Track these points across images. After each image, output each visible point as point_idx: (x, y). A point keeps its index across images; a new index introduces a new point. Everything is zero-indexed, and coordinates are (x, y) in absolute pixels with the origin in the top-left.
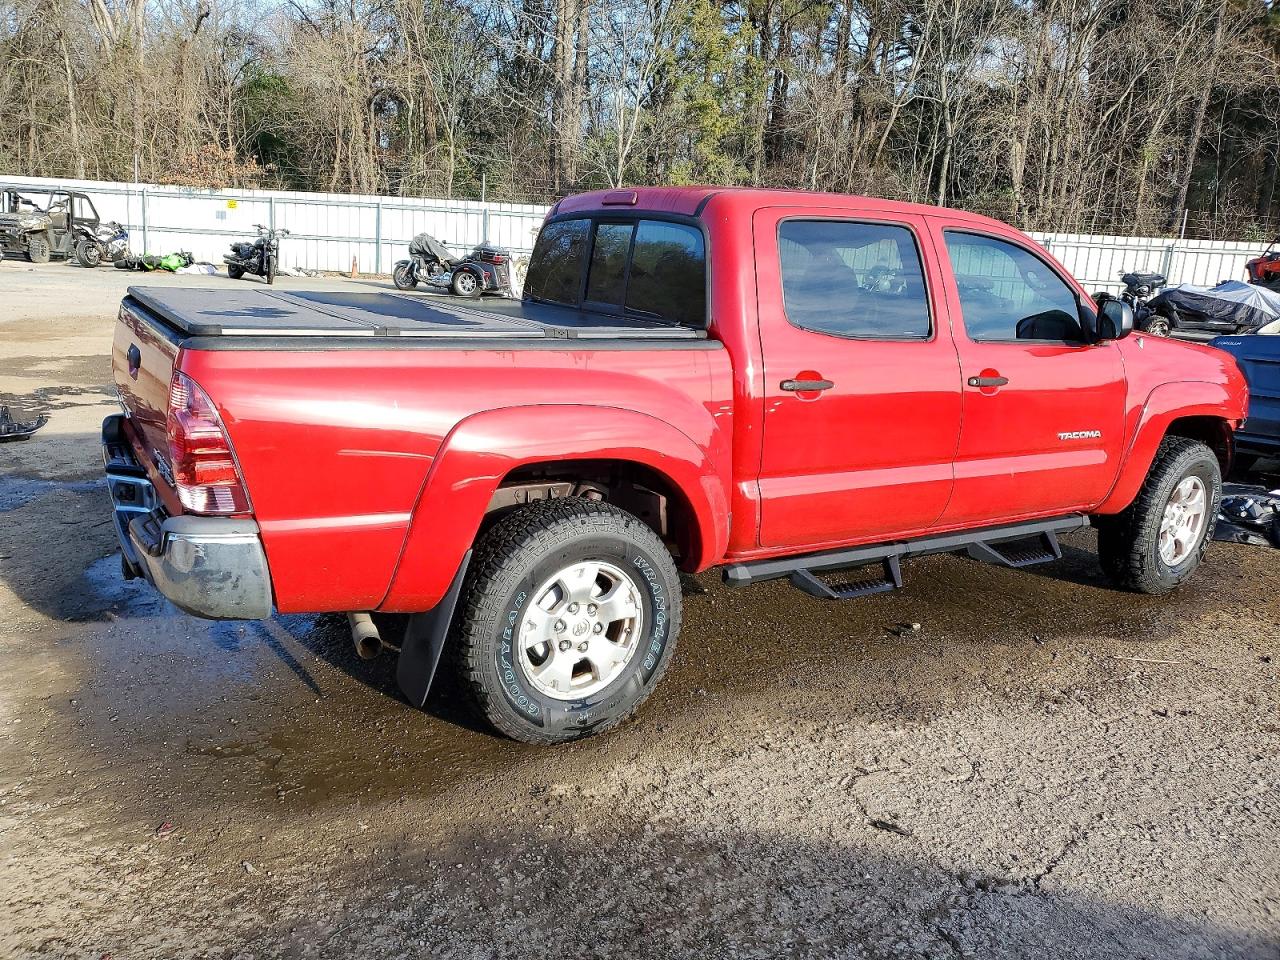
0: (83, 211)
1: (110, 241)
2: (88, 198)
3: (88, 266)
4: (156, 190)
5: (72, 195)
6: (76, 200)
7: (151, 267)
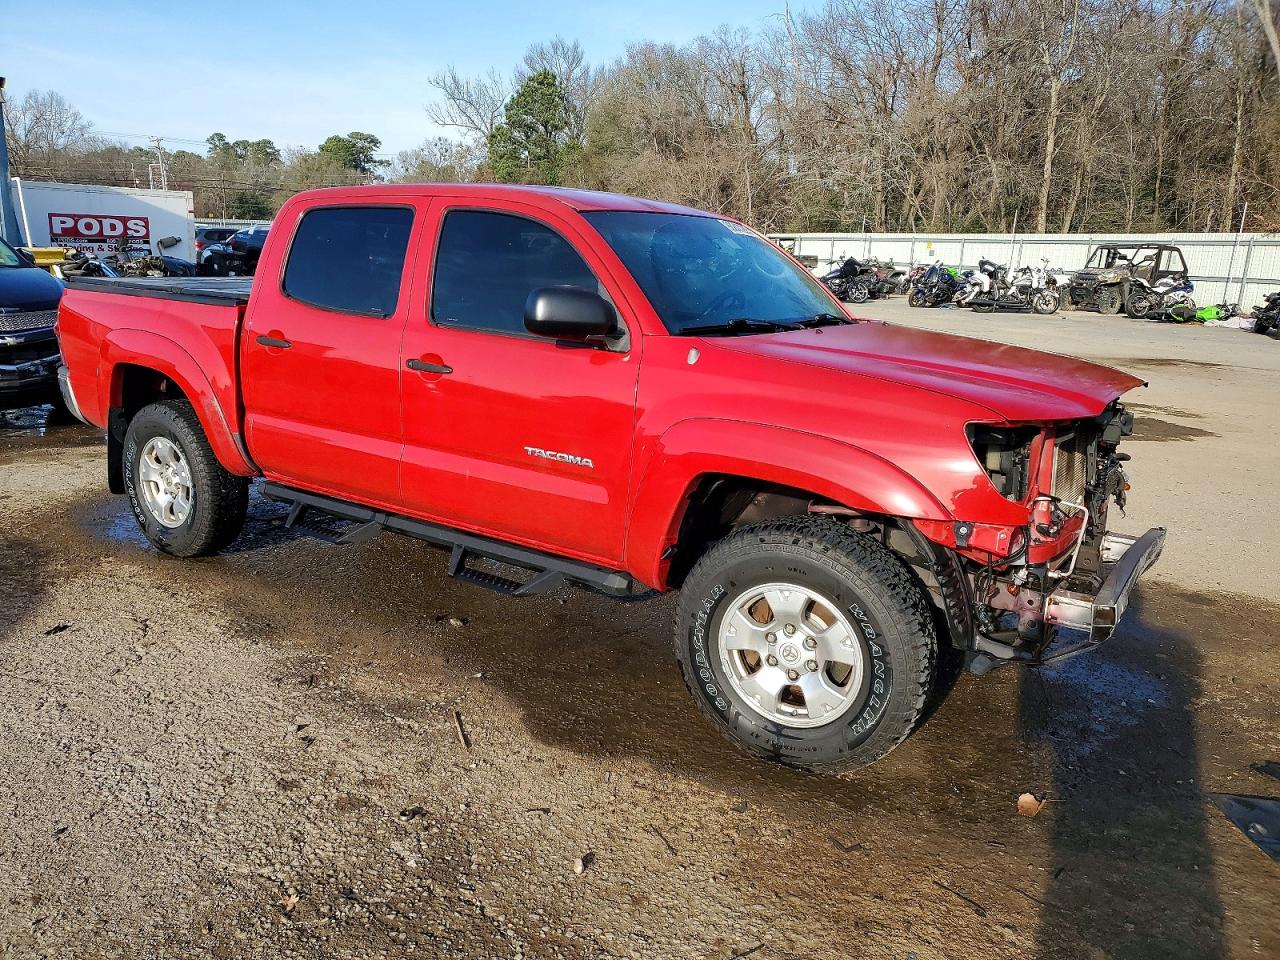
0: (1170, 262)
1: (1166, 293)
2: (1178, 250)
3: (1132, 316)
4: (1265, 239)
5: (1161, 248)
6: (1165, 254)
7: (1181, 319)
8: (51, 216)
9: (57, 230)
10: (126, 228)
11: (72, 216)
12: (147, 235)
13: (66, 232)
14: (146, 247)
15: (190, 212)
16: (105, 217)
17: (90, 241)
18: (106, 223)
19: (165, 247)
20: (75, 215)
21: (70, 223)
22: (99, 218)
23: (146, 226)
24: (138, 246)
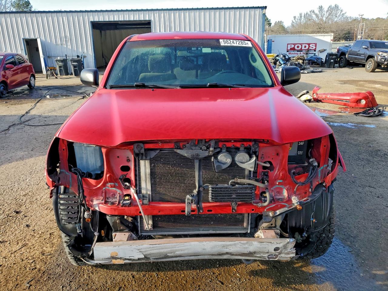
8: (288, 44)
9: (289, 48)
10: (309, 47)
11: (294, 44)
12: (315, 49)
13: (291, 49)
14: (315, 52)
15: (332, 40)
16: (303, 44)
17: (298, 51)
18: (303, 46)
19: (320, 52)
20: (295, 44)
21: (293, 46)
22: (301, 44)
23: (316, 46)
24: (312, 52)
